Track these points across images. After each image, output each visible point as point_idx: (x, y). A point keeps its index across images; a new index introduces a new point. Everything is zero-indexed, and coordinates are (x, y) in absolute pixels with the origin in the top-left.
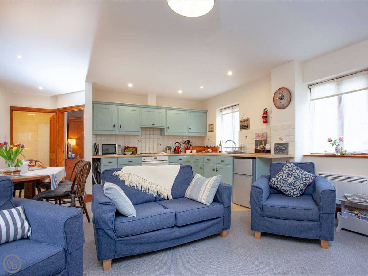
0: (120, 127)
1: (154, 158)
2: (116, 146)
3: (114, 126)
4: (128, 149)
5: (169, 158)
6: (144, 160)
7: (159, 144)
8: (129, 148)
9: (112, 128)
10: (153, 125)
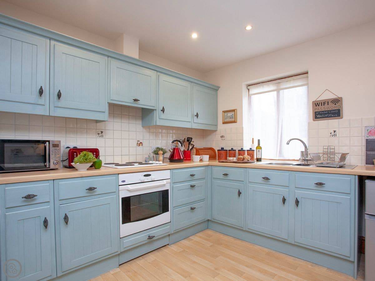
0: (56, 97)
1: (145, 176)
2: (45, 147)
3: (41, 92)
4: (82, 154)
5: (172, 175)
6: (124, 181)
7: (140, 144)
8: (85, 152)
9: (33, 97)
10: (136, 100)
